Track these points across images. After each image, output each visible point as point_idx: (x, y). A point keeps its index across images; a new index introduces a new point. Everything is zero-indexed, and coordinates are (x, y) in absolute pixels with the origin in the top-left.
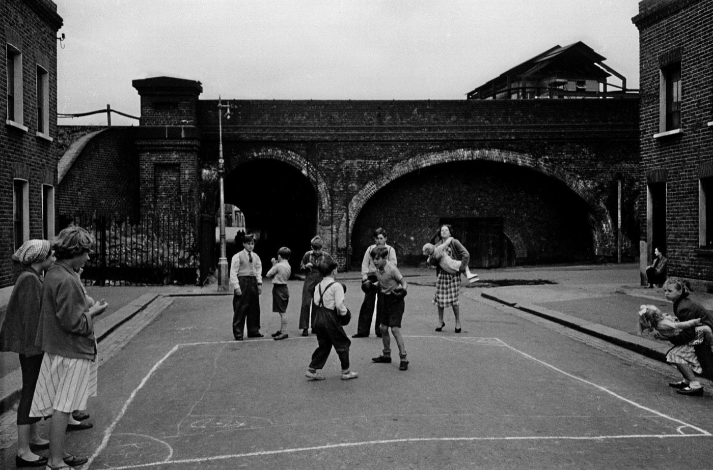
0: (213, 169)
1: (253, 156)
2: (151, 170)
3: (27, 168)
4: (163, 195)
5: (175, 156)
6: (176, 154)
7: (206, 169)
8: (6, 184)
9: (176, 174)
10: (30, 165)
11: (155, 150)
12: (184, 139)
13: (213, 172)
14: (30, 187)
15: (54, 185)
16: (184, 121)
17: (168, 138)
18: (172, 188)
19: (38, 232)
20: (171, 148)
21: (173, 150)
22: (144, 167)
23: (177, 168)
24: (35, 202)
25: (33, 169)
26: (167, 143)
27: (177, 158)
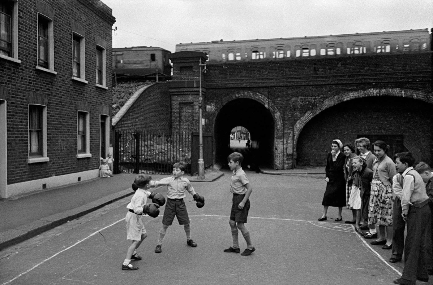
0: (212, 105)
1: (236, 97)
2: (178, 106)
3: (89, 105)
4: (184, 121)
5: (191, 98)
6: (191, 96)
7: (208, 105)
8: (72, 114)
9: (191, 108)
10: (91, 103)
11: (179, 94)
12: (195, 87)
13: (213, 107)
14: (90, 116)
15: (109, 115)
16: (196, 77)
17: (187, 88)
18: (189, 117)
19: (97, 141)
20: (189, 93)
21: (190, 94)
22: (174, 105)
23: (192, 105)
24: (94, 124)
25: (93, 105)
26: (186, 90)
27: (192, 99)
